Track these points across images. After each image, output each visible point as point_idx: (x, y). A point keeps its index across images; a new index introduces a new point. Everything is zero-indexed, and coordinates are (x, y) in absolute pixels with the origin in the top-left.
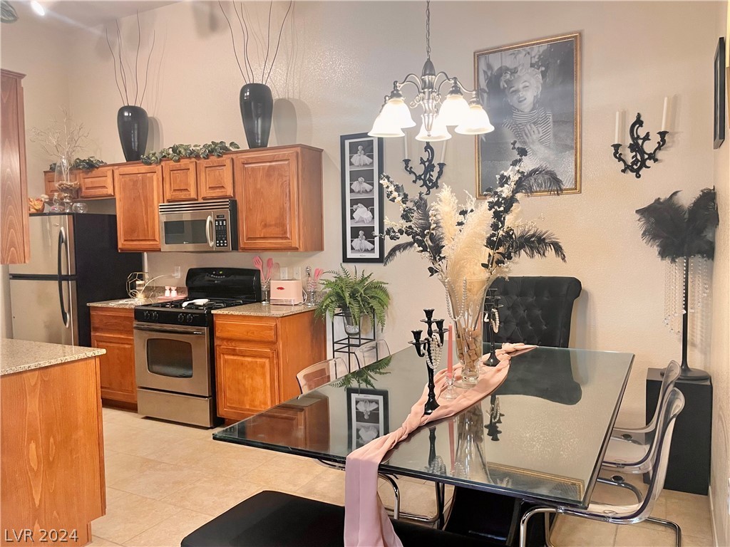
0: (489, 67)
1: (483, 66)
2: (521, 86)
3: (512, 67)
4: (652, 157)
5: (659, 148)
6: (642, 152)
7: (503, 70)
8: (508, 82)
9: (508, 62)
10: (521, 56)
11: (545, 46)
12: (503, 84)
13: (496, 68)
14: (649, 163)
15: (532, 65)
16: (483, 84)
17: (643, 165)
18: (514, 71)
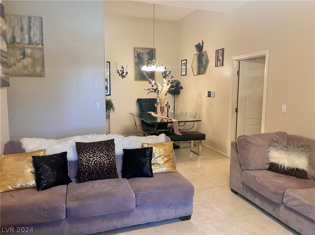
0: (137, 51)
1: (136, 51)
2: (144, 57)
3: (142, 53)
4: (167, 75)
5: (169, 74)
6: (166, 74)
7: (140, 53)
8: (141, 56)
9: (142, 51)
10: (144, 51)
11: (149, 50)
12: (140, 56)
13: (139, 52)
14: (167, 76)
15: (146, 53)
16: (136, 55)
17: (166, 77)
18: (143, 54)
